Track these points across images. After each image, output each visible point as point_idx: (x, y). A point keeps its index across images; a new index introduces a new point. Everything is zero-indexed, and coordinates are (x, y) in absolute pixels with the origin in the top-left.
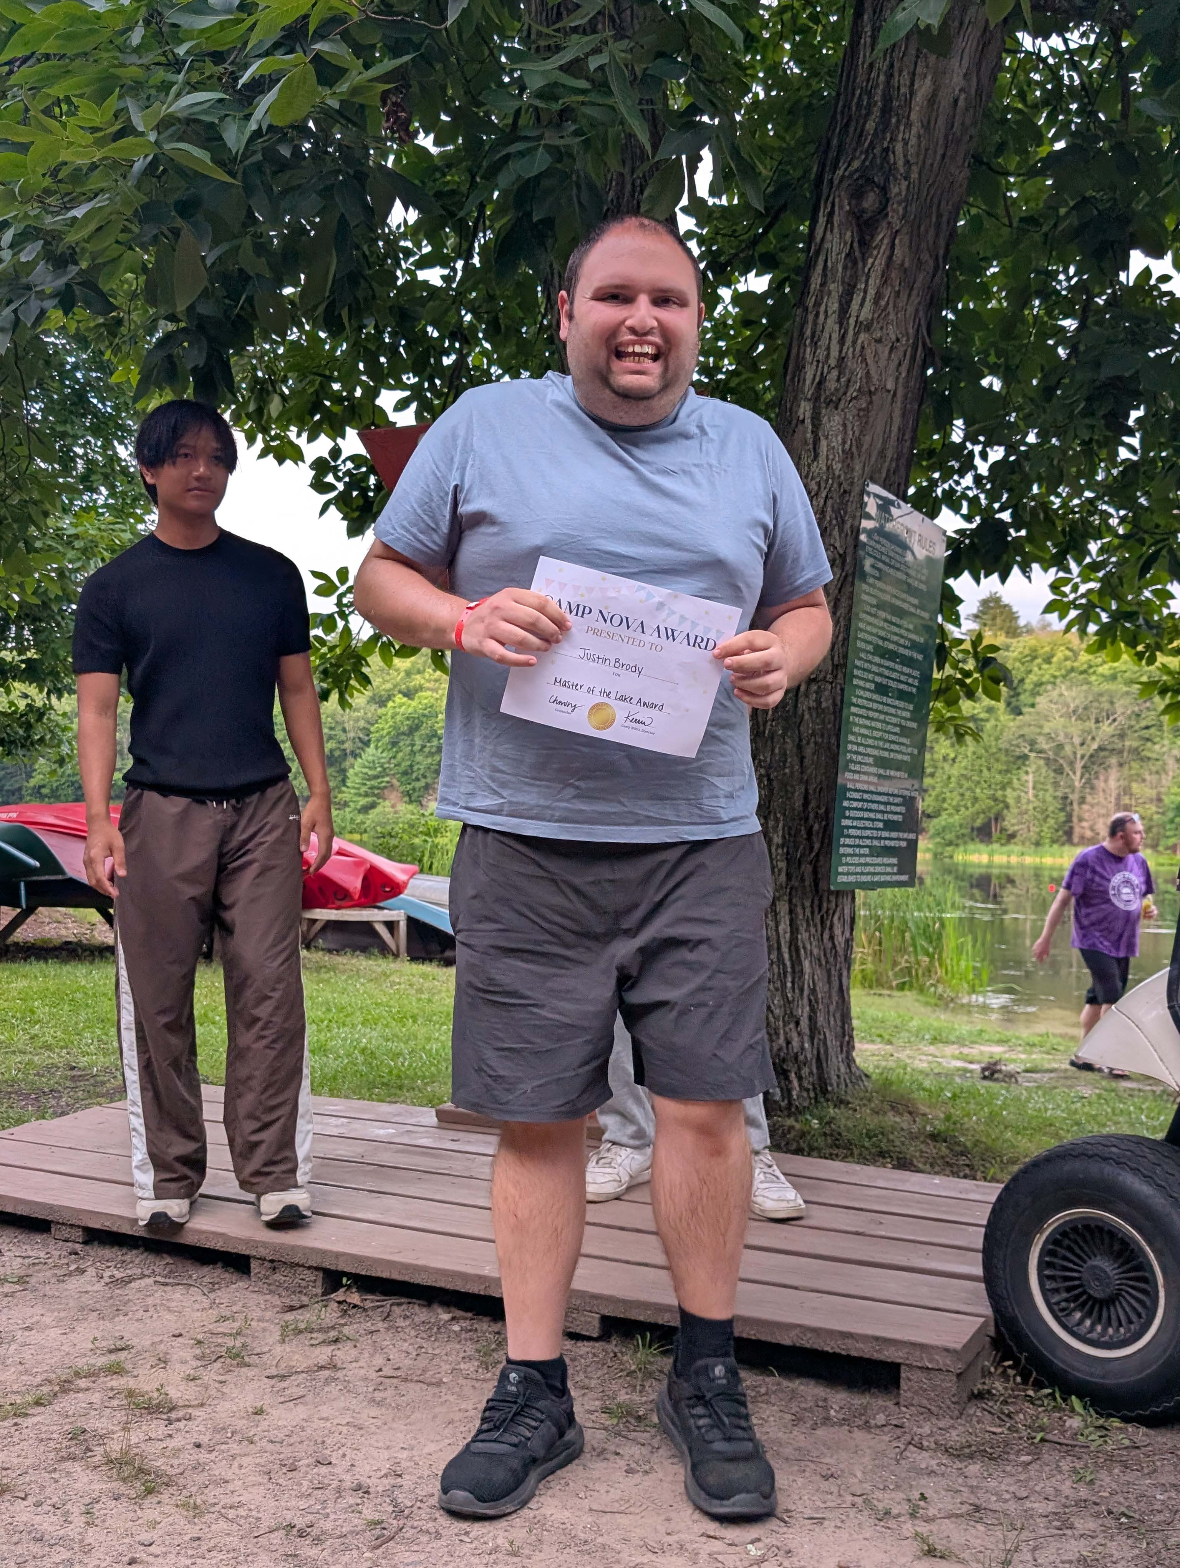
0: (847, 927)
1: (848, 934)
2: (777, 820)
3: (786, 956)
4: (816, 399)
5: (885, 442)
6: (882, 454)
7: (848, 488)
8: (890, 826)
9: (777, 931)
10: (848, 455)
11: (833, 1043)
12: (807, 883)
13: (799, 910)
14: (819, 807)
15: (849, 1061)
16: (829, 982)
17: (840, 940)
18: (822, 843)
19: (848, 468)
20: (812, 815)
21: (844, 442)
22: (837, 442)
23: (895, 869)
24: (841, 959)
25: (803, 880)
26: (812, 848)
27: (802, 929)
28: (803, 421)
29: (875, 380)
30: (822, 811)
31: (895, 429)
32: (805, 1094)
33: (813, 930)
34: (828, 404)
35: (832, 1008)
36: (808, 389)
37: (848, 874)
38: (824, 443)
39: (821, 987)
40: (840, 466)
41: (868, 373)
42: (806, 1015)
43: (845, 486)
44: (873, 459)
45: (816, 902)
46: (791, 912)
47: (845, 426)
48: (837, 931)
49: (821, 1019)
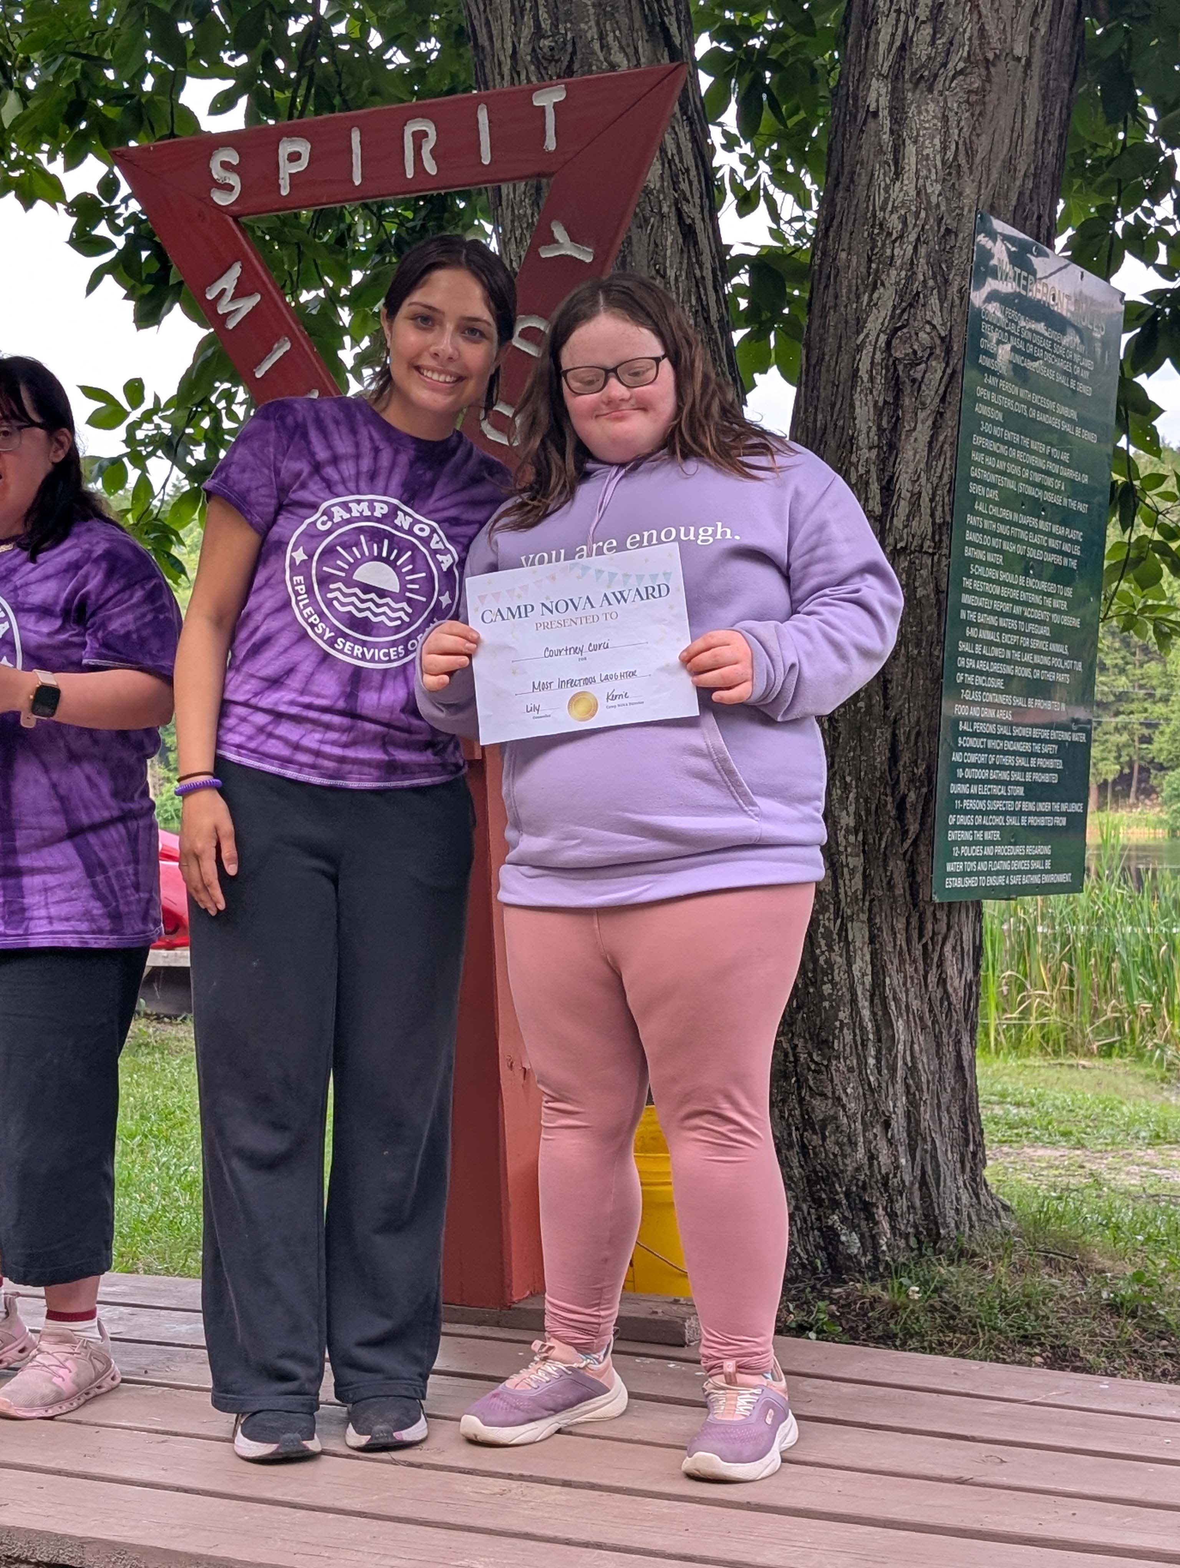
0: (968, 963)
1: (970, 975)
2: (846, 787)
3: (866, 1013)
4: (896, 76)
5: (1013, 145)
6: (1009, 166)
7: (952, 225)
8: (1034, 792)
9: (849, 971)
10: (952, 169)
11: (948, 1157)
12: (899, 891)
13: (886, 936)
14: (915, 762)
15: (976, 1183)
16: (939, 1056)
17: (956, 985)
18: (922, 824)
19: (953, 191)
20: (904, 778)
21: (945, 148)
22: (932, 146)
23: (1048, 863)
24: (958, 1015)
25: (891, 887)
26: (905, 833)
27: (892, 968)
28: (875, 114)
29: (994, 42)
30: (920, 770)
31: (1030, 123)
32: (902, 1243)
33: (910, 970)
34: (916, 85)
35: (945, 1098)
36: (883, 59)
37: (964, 874)
38: (910, 149)
39: (926, 1063)
40: (938, 187)
41: (982, 30)
42: (900, 1111)
43: (949, 221)
44: (994, 175)
45: (914, 922)
46: (872, 940)
47: (945, 119)
48: (951, 970)
49: (926, 1115)
